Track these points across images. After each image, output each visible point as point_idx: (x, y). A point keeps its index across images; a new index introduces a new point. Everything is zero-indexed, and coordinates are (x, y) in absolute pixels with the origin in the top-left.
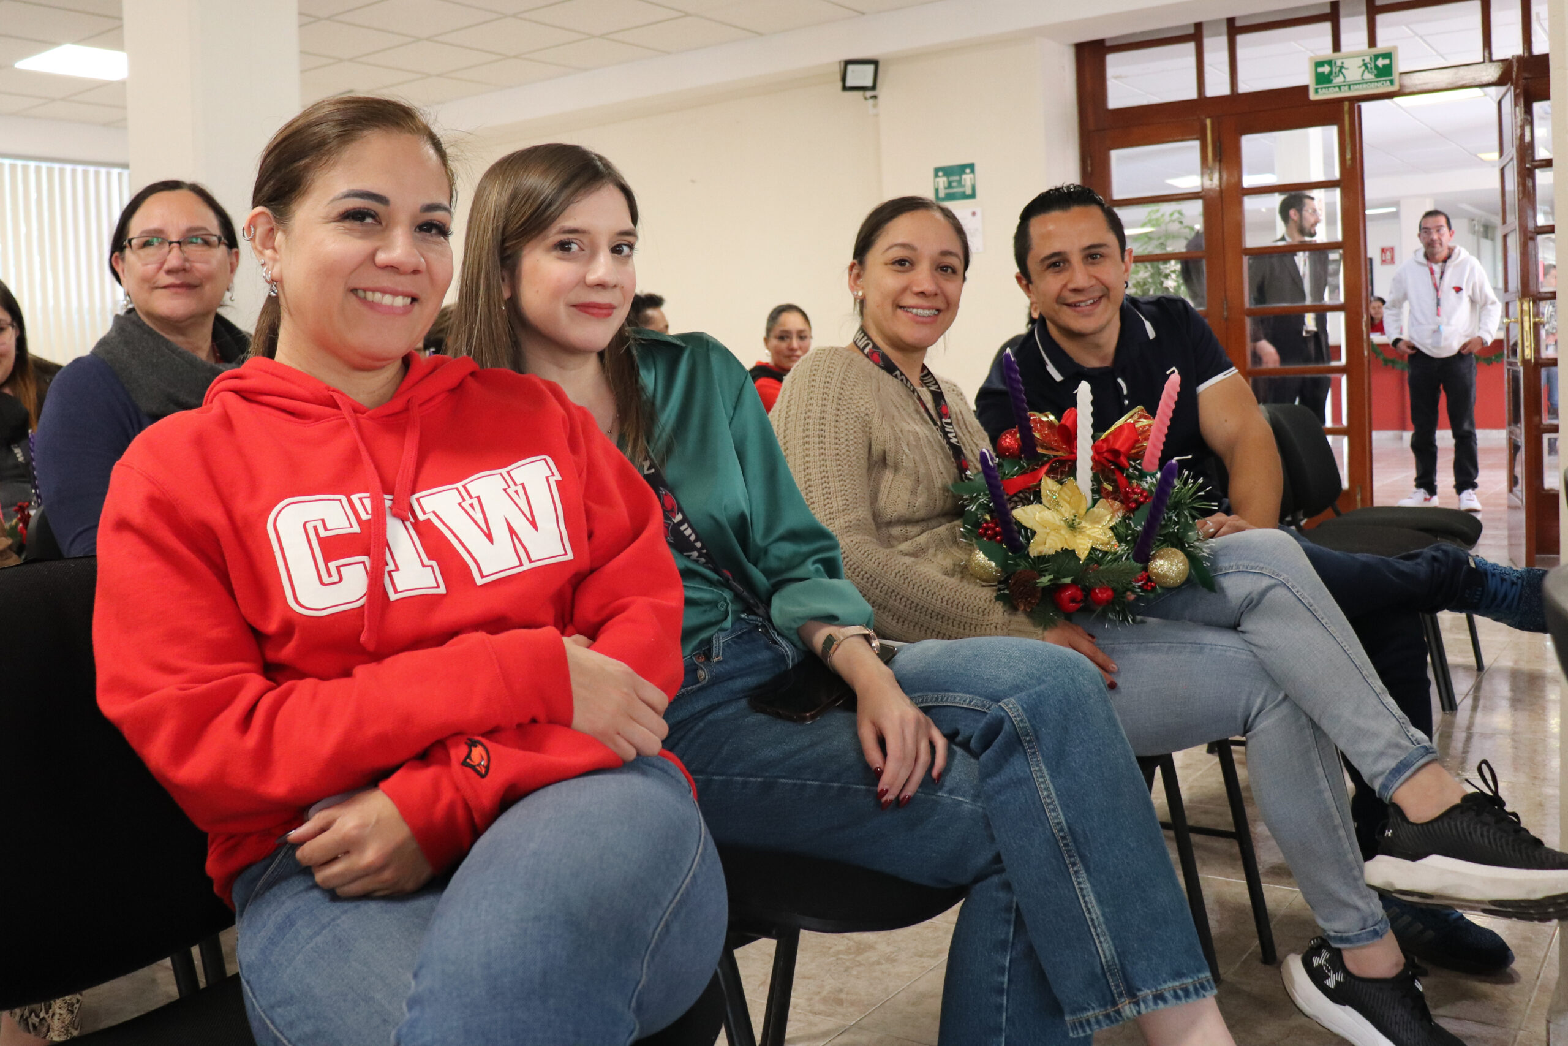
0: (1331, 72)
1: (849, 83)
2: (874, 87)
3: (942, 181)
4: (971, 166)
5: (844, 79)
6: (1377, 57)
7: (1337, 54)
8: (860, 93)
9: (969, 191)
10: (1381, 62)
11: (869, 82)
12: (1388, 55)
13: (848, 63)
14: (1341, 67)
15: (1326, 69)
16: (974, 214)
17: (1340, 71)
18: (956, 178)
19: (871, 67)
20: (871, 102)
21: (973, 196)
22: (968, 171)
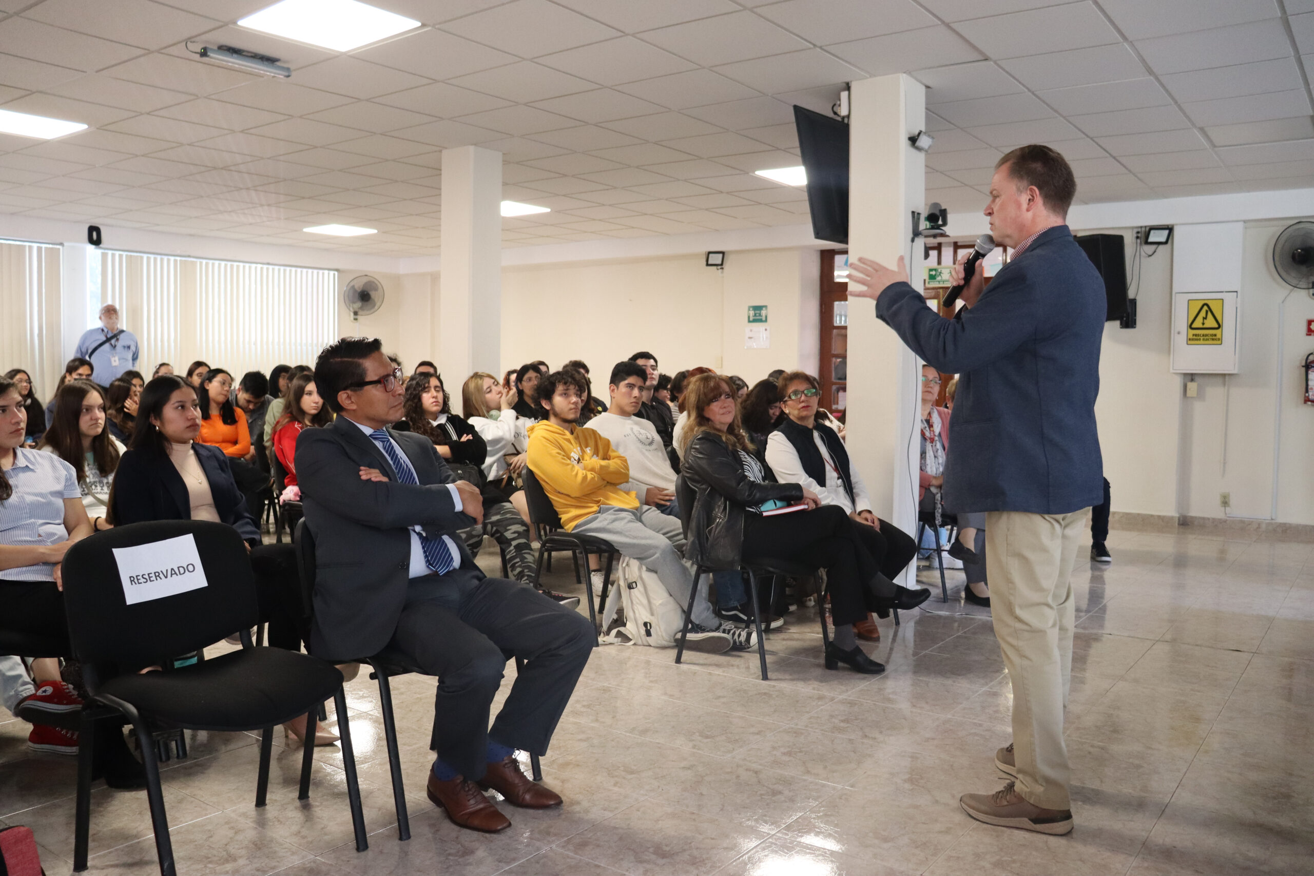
0: (935, 275)
1: (710, 262)
2: (722, 264)
3: (752, 313)
4: (766, 307)
5: (707, 260)
7: (939, 266)
8: (715, 268)
9: (764, 319)
11: (719, 262)
13: (709, 253)
14: (940, 273)
15: (933, 273)
16: (766, 330)
17: (940, 275)
18: (759, 312)
19: (721, 255)
20: (720, 271)
22: (764, 309)
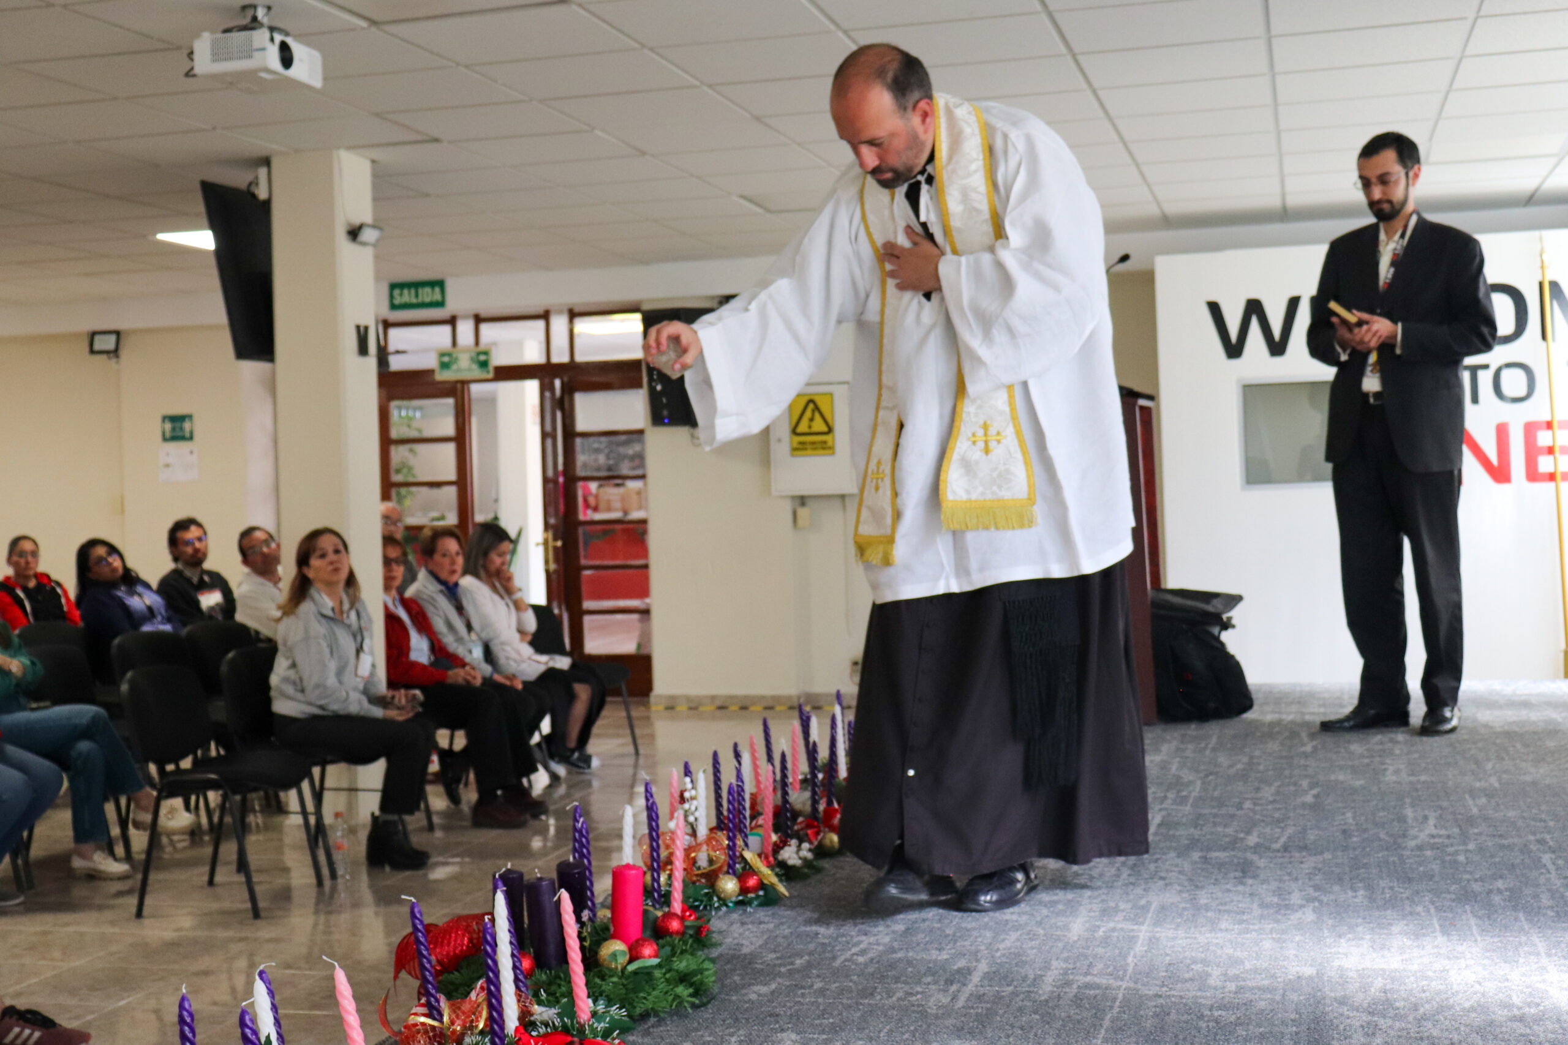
0: (450, 361)
1: (96, 348)
2: (117, 352)
3: (168, 426)
4: (190, 417)
5: (91, 345)
6: (479, 354)
7: (454, 349)
8: (104, 357)
9: (187, 435)
10: (482, 358)
11: (112, 348)
12: (486, 353)
13: (95, 333)
14: (457, 358)
15: (446, 359)
16: (191, 452)
17: (456, 361)
18: (179, 425)
19: (114, 337)
20: (114, 360)
21: (191, 438)
22: (187, 420)
